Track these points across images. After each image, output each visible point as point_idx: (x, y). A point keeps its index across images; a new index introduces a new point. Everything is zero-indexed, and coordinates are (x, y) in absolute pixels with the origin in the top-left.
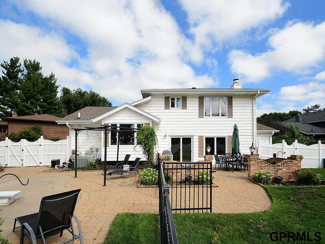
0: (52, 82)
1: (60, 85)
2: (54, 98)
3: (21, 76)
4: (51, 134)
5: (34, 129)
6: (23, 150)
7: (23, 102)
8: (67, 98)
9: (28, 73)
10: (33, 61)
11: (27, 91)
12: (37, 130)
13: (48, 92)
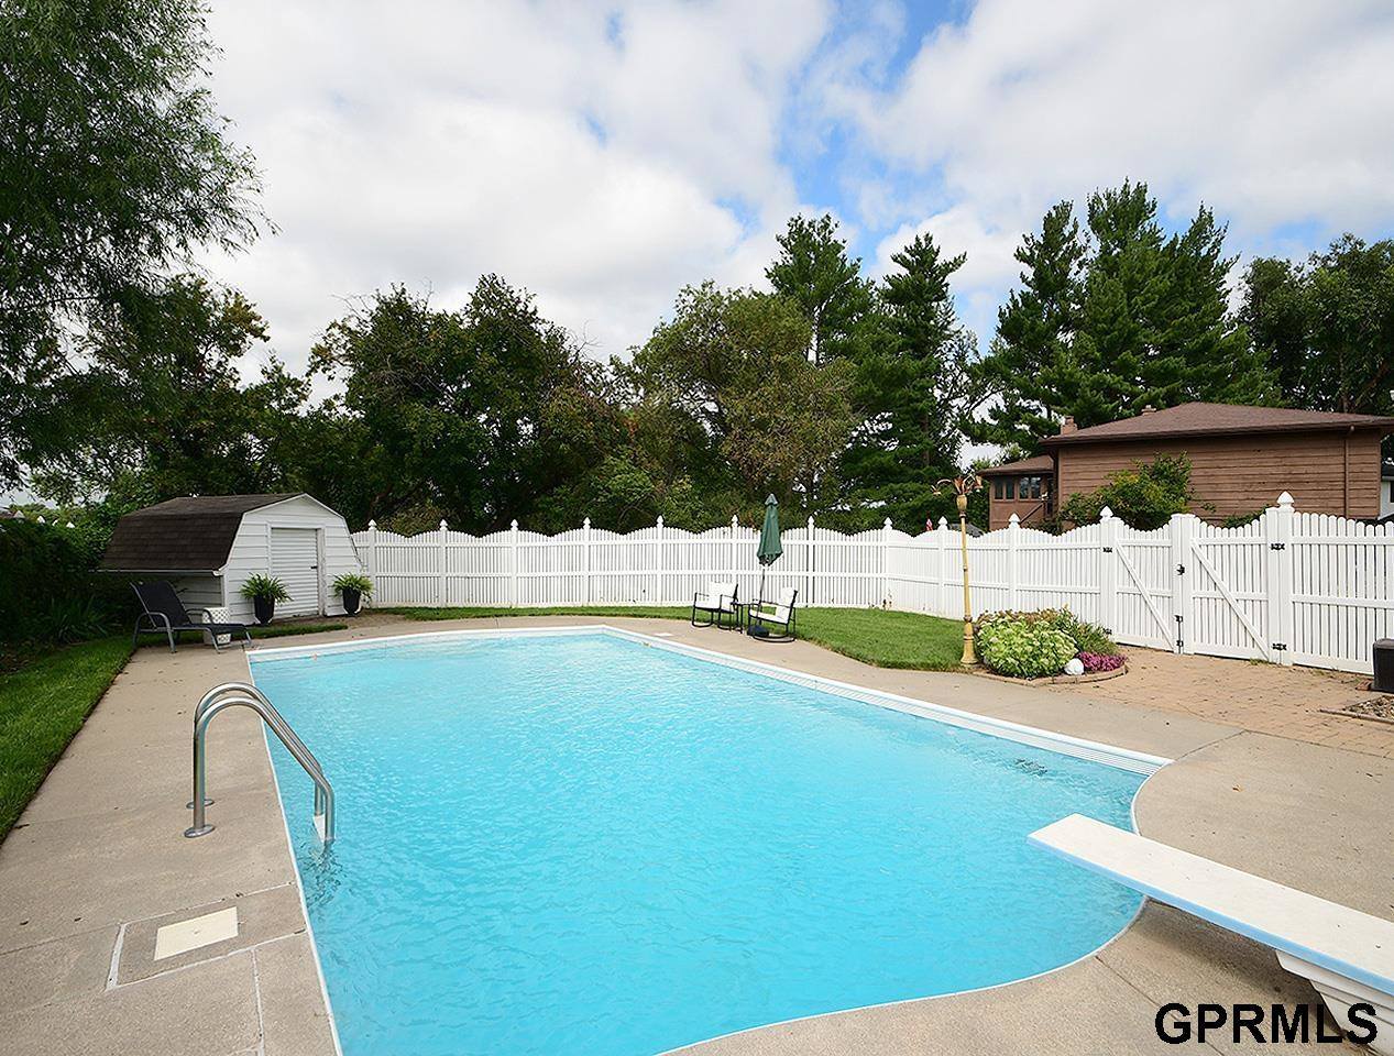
0: (1204, 252)
1: (1238, 258)
2: (1214, 324)
3: (1078, 272)
4: (1227, 496)
5: (1157, 474)
6: (1182, 570)
7: (1093, 372)
8: (1281, 311)
9: (1105, 251)
10: (1119, 192)
11: (1104, 321)
12: (1167, 477)
13: (1187, 305)
